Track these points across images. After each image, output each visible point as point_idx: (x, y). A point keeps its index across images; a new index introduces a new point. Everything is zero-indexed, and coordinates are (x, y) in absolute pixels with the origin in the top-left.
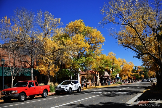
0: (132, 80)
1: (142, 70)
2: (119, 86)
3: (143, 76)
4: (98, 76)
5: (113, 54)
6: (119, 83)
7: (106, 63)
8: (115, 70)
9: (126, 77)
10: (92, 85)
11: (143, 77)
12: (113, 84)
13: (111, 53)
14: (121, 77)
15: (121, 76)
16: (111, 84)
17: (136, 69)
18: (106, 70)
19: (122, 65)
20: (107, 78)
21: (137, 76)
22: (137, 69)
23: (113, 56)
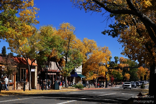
0: (107, 81)
1: (128, 65)
2: (72, 93)
3: (127, 75)
4: (35, 70)
5: (68, 27)
6: (79, 87)
7: (51, 43)
8: (71, 59)
9: (95, 77)
10: (20, 88)
11: (129, 77)
12: (66, 87)
13: (66, 25)
14: (85, 75)
15: (84, 73)
16: (61, 87)
17: (116, 62)
18: (54, 59)
19: (89, 51)
20: (54, 75)
21: (118, 75)
22: (118, 63)
23: (69, 32)
